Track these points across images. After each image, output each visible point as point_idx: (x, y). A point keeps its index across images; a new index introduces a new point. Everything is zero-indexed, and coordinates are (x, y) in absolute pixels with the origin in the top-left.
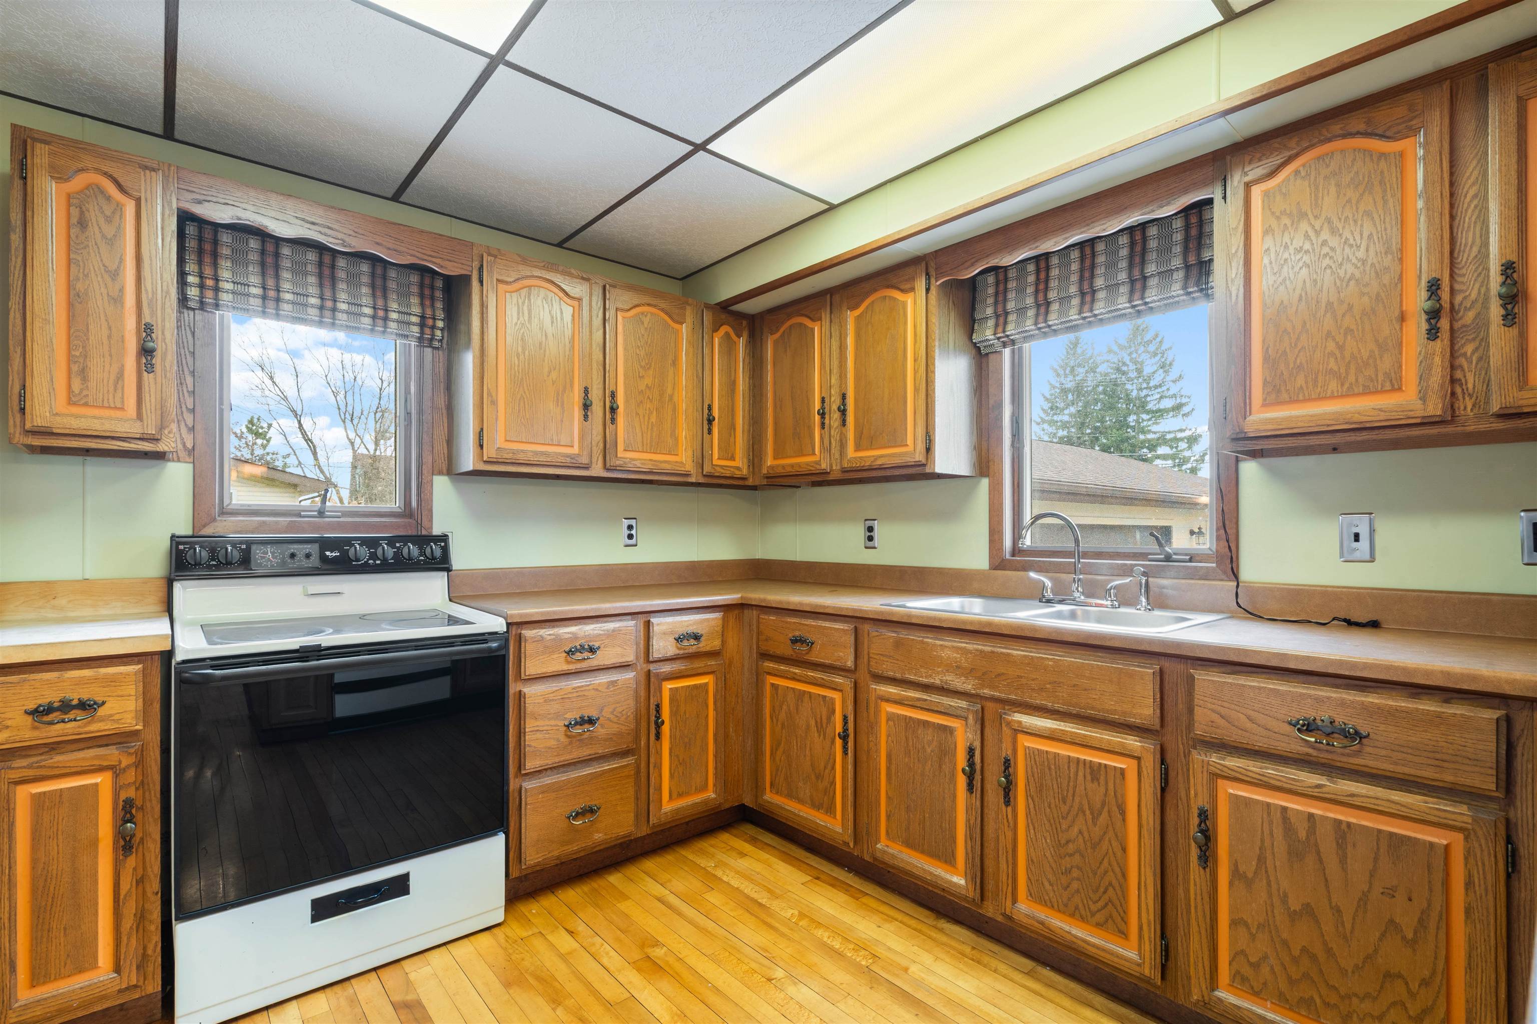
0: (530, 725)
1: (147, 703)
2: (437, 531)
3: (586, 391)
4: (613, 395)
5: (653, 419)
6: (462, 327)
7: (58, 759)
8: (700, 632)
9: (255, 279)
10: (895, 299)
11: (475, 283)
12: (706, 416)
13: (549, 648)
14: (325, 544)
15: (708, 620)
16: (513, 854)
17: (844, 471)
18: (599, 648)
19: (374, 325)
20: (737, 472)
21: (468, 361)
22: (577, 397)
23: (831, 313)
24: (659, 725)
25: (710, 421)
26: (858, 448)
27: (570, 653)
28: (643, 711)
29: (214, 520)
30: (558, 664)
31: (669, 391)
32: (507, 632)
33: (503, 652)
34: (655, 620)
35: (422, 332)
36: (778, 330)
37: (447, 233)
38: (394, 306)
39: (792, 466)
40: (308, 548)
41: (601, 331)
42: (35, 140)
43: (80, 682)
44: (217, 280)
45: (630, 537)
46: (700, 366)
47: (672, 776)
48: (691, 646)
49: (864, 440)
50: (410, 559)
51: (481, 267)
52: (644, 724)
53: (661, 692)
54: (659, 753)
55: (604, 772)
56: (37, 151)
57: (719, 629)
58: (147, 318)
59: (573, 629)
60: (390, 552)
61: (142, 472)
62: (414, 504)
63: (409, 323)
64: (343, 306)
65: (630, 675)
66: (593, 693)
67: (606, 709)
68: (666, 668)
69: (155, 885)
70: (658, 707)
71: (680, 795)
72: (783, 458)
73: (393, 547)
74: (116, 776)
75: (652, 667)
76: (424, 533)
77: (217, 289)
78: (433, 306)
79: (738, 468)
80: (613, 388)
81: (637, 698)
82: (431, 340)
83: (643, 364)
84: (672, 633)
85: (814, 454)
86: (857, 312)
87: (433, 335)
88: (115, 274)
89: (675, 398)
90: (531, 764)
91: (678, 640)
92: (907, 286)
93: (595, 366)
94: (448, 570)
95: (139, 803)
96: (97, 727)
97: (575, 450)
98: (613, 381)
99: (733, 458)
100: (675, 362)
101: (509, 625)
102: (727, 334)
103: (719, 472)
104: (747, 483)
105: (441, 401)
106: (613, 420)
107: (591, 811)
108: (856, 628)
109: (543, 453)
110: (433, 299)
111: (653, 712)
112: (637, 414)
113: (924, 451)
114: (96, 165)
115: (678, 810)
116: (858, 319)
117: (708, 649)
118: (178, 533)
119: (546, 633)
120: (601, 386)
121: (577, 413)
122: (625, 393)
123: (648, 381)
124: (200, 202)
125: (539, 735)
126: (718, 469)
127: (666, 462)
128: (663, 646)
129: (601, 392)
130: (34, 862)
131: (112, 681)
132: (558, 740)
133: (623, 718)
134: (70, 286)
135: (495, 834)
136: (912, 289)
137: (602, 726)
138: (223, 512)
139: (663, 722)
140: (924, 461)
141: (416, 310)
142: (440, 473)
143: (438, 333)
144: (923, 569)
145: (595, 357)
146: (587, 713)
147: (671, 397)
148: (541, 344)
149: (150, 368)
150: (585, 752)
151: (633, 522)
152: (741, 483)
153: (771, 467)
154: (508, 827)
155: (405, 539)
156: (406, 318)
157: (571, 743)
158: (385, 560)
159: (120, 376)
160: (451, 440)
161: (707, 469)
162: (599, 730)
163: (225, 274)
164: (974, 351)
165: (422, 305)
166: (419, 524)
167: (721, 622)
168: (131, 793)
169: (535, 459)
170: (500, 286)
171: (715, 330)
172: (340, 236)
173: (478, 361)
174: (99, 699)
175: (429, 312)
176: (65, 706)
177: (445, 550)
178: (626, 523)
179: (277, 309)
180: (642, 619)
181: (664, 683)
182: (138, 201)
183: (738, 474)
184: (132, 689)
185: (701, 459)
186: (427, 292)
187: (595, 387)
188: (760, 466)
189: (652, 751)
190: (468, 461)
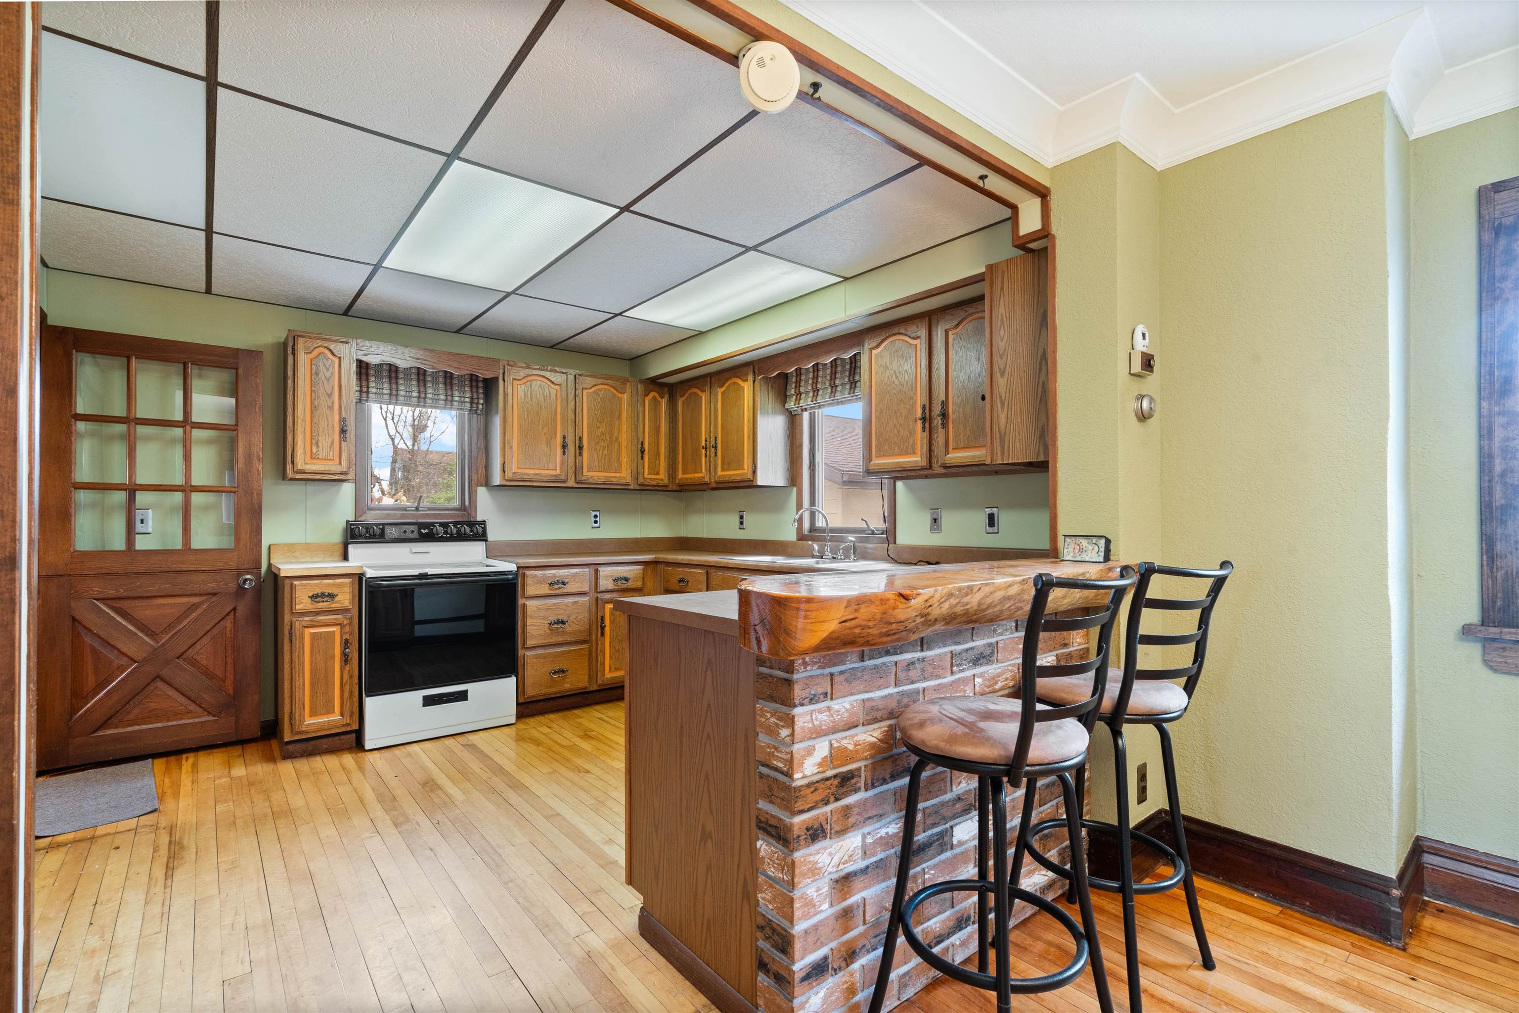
0: (529, 621)
1: (353, 597)
2: (479, 518)
3: (564, 437)
4: (581, 439)
5: (606, 452)
6: (494, 403)
7: (320, 618)
8: (628, 576)
9: (386, 386)
10: (739, 384)
11: (501, 382)
12: (640, 448)
13: (540, 581)
14: (421, 526)
15: (634, 570)
16: (520, 688)
17: (717, 483)
18: (567, 583)
19: (446, 405)
20: (660, 482)
21: (497, 422)
22: (559, 441)
23: (711, 387)
24: (603, 628)
25: (643, 452)
26: (723, 470)
27: (551, 584)
28: (594, 620)
29: (365, 513)
30: (545, 590)
31: (616, 435)
32: (517, 571)
33: (514, 581)
34: (601, 569)
35: (471, 407)
36: (684, 394)
37: (485, 355)
38: (457, 393)
39: (691, 479)
40: (412, 528)
41: (574, 402)
42: (299, 336)
43: (329, 585)
44: (368, 387)
45: (596, 522)
46: (636, 418)
47: (611, 658)
48: (624, 585)
49: (726, 466)
50: (465, 534)
51: (504, 372)
52: (594, 627)
53: (604, 609)
54: (603, 644)
55: (570, 651)
56: (299, 342)
57: (641, 575)
58: (344, 415)
59: (553, 572)
60: (455, 530)
61: (332, 488)
62: (467, 503)
63: (464, 402)
64: (430, 396)
65: (586, 599)
66: (564, 607)
67: (571, 616)
68: (608, 596)
69: (356, 680)
70: (603, 618)
71: (616, 669)
72: (687, 474)
73: (456, 527)
74: (342, 628)
75: (599, 595)
76: (472, 520)
77: (368, 392)
78: (477, 392)
79: (661, 480)
80: (580, 435)
81: (590, 611)
82: (476, 410)
83: (599, 419)
84: (611, 576)
85: (702, 472)
86: (723, 389)
87: (477, 408)
88: (330, 396)
89: (620, 439)
90: (530, 643)
91: (615, 580)
92: (745, 378)
93: (569, 422)
94: (486, 540)
95: (350, 641)
96: (335, 606)
97: (558, 472)
98: (580, 431)
99: (658, 473)
100: (619, 418)
101: (518, 568)
102: (654, 397)
103: (648, 482)
104: (668, 489)
105: (482, 444)
106: (581, 454)
107: (563, 671)
108: (707, 572)
109: (538, 475)
110: (477, 387)
111: (599, 621)
112: (595, 449)
113: (752, 472)
114: (323, 344)
115: (614, 678)
116: (723, 393)
117: (634, 586)
118: (350, 520)
119: (538, 573)
120: (573, 434)
121: (559, 450)
122: (588, 437)
123: (602, 429)
124: (366, 355)
125: (534, 628)
126: (648, 481)
127: (613, 477)
128: (606, 583)
129: (573, 439)
130: (312, 662)
131: (340, 586)
132: (545, 631)
133: (581, 622)
134: (312, 403)
135: (511, 677)
136: (747, 380)
137: (570, 626)
138: (370, 509)
139: (605, 626)
140: (752, 479)
141: (468, 395)
142: (481, 485)
143: (480, 406)
144: (766, 541)
145: (569, 418)
146: (560, 618)
147: (617, 438)
148: (537, 412)
149: (345, 440)
150: (560, 639)
151: (598, 513)
152: (664, 488)
153: (681, 479)
154: (517, 673)
155: (462, 523)
156: (462, 399)
157: (552, 633)
158: (452, 534)
159: (332, 443)
160: (487, 467)
161: (641, 481)
162: (568, 628)
163: (372, 384)
164: (787, 413)
165: (472, 391)
166: (470, 515)
167: (642, 572)
168: (347, 636)
169: (534, 478)
170: (515, 381)
171: (646, 395)
172: (431, 364)
173: (502, 420)
174: (336, 593)
175: (475, 396)
176: (323, 595)
177: (484, 529)
178: (594, 513)
179: (397, 400)
180: (594, 567)
181: (606, 605)
182: (340, 358)
183: (661, 483)
184: (347, 589)
185: (636, 475)
186: (474, 384)
187: (570, 435)
188: (675, 478)
189: (599, 642)
190: (497, 480)
